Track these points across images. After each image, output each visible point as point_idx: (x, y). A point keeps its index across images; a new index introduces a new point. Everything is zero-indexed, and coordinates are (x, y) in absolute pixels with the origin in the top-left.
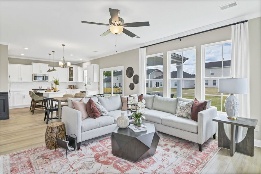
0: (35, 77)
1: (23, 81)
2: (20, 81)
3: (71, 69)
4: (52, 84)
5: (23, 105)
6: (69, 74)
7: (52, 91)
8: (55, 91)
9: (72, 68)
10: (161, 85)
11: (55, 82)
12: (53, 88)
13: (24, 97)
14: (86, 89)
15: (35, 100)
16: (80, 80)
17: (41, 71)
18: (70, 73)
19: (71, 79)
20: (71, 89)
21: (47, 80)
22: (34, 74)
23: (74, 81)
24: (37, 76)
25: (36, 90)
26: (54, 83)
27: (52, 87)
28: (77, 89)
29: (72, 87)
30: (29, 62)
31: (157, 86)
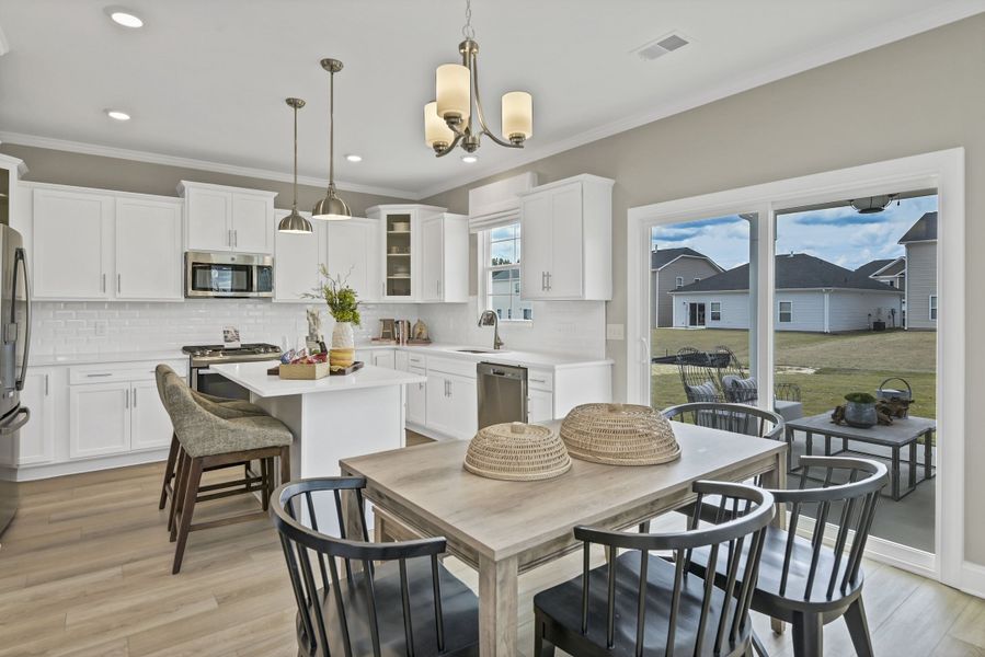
0: (198, 274)
1: (126, 294)
2: (109, 296)
3: (400, 228)
4: (314, 318)
5: (125, 448)
6: (388, 258)
7: (322, 368)
8: (341, 372)
9: (406, 219)
10: (713, 318)
11: (331, 304)
12: (322, 345)
13: (130, 398)
14: (498, 344)
15: (195, 451)
16: (453, 292)
17: (232, 237)
18: (389, 252)
19: (398, 287)
20: (393, 344)
21: (270, 289)
22: (197, 254)
23: (416, 296)
24: (209, 267)
25: (203, 348)
26: (329, 309)
27: (312, 337)
28: (427, 341)
29: (402, 332)
30: (166, 182)
31: (693, 322)
